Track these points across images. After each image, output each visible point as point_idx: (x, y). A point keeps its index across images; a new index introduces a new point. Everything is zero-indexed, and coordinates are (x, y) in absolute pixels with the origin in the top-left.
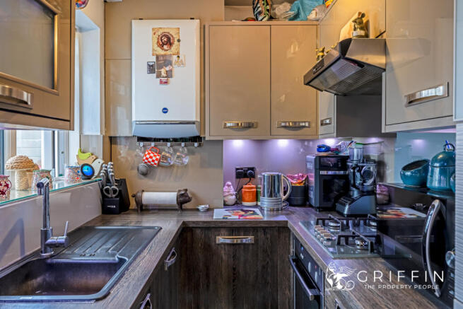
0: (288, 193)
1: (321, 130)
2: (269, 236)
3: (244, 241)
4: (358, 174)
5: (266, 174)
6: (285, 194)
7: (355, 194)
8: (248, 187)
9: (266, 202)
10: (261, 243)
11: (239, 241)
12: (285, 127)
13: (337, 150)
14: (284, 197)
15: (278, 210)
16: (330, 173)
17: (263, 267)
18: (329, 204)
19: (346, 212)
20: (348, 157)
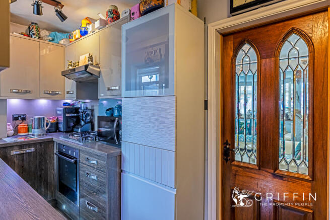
0: (49, 126)
1: (67, 96)
2: (43, 146)
3: (28, 151)
4: (84, 115)
5: (36, 117)
6: (47, 127)
7: (83, 123)
8: (22, 125)
9: (36, 131)
10: (38, 150)
11: (24, 152)
12: (48, 93)
13: (73, 105)
14: (46, 128)
15: (43, 135)
16: (70, 115)
17: (40, 162)
18: (70, 129)
19: (79, 131)
20: (79, 108)
